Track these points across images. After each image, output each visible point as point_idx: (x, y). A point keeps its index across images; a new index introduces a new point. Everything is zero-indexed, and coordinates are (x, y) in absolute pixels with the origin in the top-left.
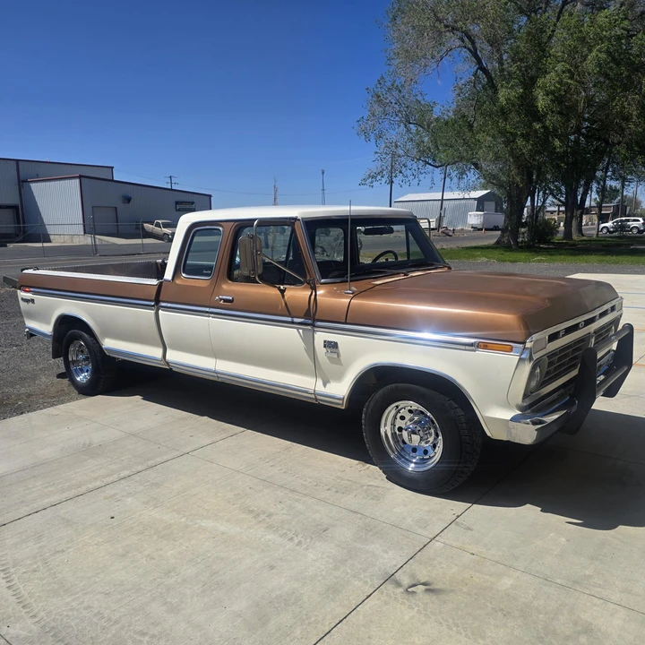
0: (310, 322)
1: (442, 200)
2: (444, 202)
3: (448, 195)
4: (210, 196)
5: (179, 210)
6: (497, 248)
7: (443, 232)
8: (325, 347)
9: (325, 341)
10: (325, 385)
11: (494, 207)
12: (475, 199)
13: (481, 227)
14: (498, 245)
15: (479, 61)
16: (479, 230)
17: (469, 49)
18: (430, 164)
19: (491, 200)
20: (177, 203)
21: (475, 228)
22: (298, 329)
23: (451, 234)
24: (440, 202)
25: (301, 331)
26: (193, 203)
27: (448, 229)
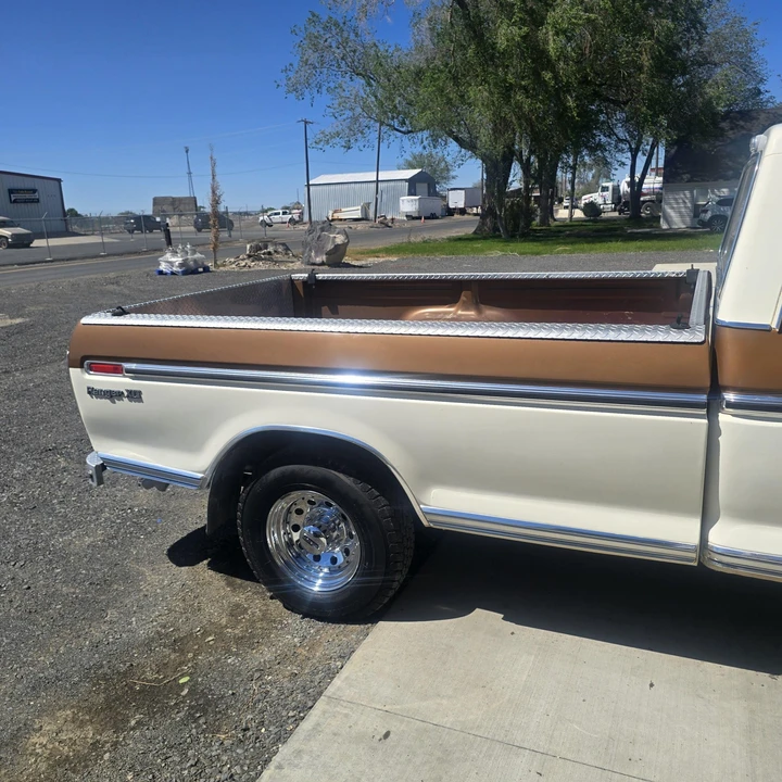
1: (378, 181)
2: (379, 184)
4: (59, 181)
5: (15, 201)
6: (477, 239)
7: (381, 223)
11: (426, 190)
12: (406, 180)
13: (417, 215)
14: (479, 235)
16: (414, 218)
18: (396, 129)
19: (424, 182)
20: (11, 191)
21: (410, 217)
23: (390, 224)
24: (375, 185)
26: (34, 191)
27: (386, 219)
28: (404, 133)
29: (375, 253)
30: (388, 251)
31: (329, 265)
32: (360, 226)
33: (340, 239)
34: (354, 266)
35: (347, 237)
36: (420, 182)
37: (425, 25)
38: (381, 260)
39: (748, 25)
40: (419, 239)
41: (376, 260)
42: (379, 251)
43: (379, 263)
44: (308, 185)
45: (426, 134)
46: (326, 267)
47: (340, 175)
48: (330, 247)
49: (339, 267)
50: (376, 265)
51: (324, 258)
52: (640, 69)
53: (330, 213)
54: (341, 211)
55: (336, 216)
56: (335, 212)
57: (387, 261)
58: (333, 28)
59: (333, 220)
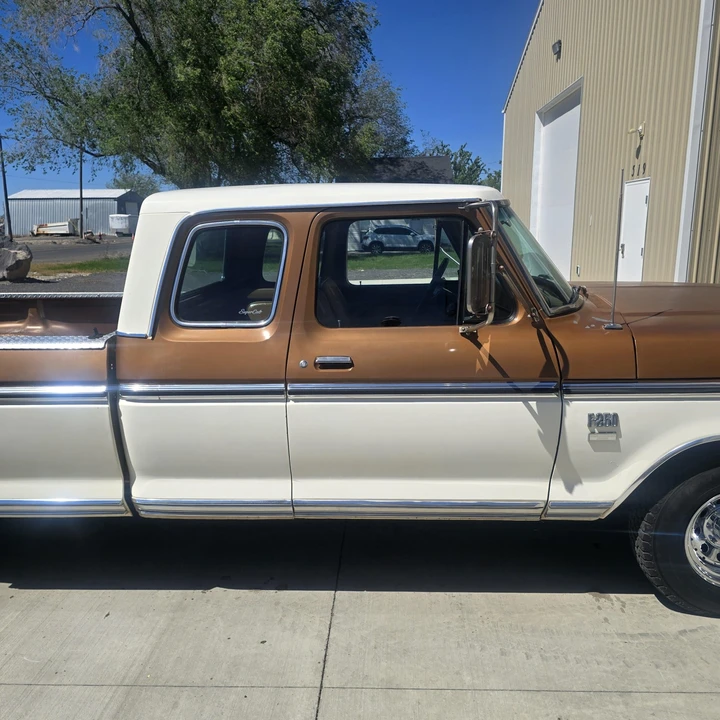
0: (553, 385)
1: (82, 199)
2: (84, 202)
3: (87, 193)
7: (88, 238)
8: (590, 425)
9: (591, 416)
10: (570, 489)
11: (137, 208)
12: (115, 199)
13: (127, 232)
15: (137, 30)
16: (125, 235)
17: (124, 14)
18: (87, 152)
19: (133, 202)
21: (120, 234)
22: (526, 401)
23: (97, 240)
24: (79, 202)
25: (533, 404)
27: (92, 235)
28: (96, 156)
29: (66, 268)
30: (82, 267)
31: (11, 281)
32: (65, 242)
33: (22, 255)
34: (40, 281)
35: (30, 253)
36: (131, 201)
37: (111, 59)
38: (72, 275)
39: (394, 91)
40: (116, 256)
41: (66, 275)
42: (73, 266)
43: (69, 278)
44: (7, 200)
45: (118, 158)
46: (7, 283)
47: (43, 191)
48: (11, 262)
49: (24, 282)
50: (64, 280)
51: (5, 273)
52: (304, 117)
53: (35, 228)
54: (46, 226)
55: (41, 230)
56: (41, 226)
57: (78, 277)
58: (16, 49)
59: (38, 235)
